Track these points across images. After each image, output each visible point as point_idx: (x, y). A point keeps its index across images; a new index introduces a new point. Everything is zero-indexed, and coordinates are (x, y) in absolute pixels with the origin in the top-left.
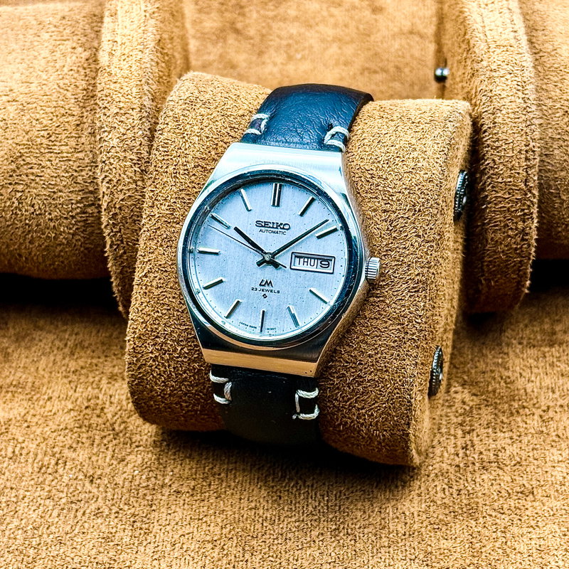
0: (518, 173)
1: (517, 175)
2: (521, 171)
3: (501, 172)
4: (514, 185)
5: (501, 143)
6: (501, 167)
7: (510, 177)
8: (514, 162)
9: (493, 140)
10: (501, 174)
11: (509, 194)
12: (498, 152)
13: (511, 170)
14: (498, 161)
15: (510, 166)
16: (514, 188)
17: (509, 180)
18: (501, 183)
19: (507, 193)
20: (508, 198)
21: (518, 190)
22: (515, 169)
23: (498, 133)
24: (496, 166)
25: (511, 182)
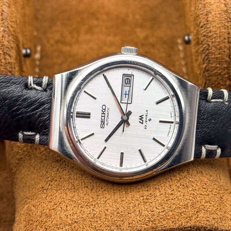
0: (224, 52)
1: (223, 53)
2: (226, 50)
3: (214, 52)
4: (222, 59)
5: (212, 33)
6: (213, 48)
7: (219, 54)
8: (221, 45)
9: (208, 32)
10: (213, 53)
11: (220, 64)
12: (211, 39)
13: (220, 50)
14: (211, 45)
15: (218, 47)
16: (222, 60)
17: (219, 56)
18: (214, 58)
19: (218, 64)
20: (219, 67)
21: (225, 62)
22: (222, 49)
23: (210, 28)
24: (210, 48)
25: (220, 57)
